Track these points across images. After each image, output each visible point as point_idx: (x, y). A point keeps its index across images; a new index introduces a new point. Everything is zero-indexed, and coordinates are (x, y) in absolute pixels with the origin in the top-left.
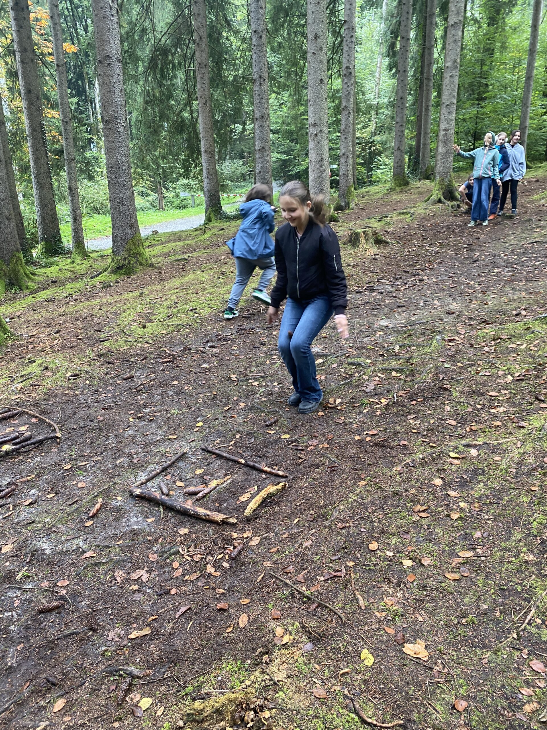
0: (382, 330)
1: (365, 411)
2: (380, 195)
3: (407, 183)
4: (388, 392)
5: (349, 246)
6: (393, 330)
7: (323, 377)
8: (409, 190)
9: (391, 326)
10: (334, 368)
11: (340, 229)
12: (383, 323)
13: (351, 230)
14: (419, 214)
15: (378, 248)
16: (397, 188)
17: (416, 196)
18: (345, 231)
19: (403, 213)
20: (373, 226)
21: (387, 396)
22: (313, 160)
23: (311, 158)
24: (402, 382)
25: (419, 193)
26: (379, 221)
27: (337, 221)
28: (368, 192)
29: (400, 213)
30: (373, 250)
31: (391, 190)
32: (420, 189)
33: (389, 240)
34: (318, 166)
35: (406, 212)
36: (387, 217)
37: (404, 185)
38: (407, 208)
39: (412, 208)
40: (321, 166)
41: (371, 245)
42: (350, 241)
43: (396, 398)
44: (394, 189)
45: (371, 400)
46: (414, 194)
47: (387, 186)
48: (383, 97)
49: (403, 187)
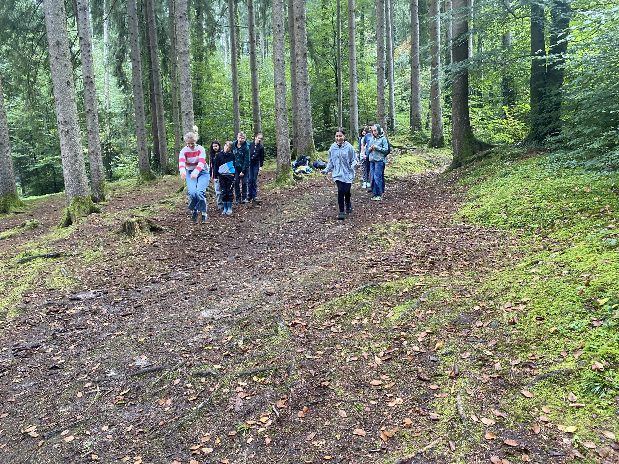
0: (210, 323)
1: (249, 440)
2: (131, 188)
3: (154, 178)
4: (262, 405)
5: (123, 236)
6: (222, 321)
7: (169, 402)
8: (157, 183)
9: (217, 317)
10: (178, 386)
11: (106, 219)
12: (206, 314)
13: (118, 220)
14: (178, 203)
15: (155, 236)
16: (145, 182)
17: (166, 188)
18: (111, 221)
19: (164, 203)
20: (139, 215)
21: (265, 412)
22: (66, 155)
23: (64, 153)
24: (271, 388)
25: (168, 185)
26: (143, 210)
27: (99, 212)
28: (117, 185)
29: (160, 203)
30: (151, 238)
31: (140, 184)
32: (167, 182)
33: (162, 227)
34: (73, 161)
35: (166, 202)
36: (149, 206)
37: (151, 179)
38: (163, 198)
39: (168, 198)
40: (76, 161)
41: (147, 233)
42: (124, 231)
43: (278, 414)
44: (143, 183)
45: (249, 422)
46: (163, 187)
47: (136, 180)
48: (113, 109)
49: (150, 181)
